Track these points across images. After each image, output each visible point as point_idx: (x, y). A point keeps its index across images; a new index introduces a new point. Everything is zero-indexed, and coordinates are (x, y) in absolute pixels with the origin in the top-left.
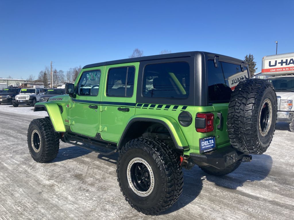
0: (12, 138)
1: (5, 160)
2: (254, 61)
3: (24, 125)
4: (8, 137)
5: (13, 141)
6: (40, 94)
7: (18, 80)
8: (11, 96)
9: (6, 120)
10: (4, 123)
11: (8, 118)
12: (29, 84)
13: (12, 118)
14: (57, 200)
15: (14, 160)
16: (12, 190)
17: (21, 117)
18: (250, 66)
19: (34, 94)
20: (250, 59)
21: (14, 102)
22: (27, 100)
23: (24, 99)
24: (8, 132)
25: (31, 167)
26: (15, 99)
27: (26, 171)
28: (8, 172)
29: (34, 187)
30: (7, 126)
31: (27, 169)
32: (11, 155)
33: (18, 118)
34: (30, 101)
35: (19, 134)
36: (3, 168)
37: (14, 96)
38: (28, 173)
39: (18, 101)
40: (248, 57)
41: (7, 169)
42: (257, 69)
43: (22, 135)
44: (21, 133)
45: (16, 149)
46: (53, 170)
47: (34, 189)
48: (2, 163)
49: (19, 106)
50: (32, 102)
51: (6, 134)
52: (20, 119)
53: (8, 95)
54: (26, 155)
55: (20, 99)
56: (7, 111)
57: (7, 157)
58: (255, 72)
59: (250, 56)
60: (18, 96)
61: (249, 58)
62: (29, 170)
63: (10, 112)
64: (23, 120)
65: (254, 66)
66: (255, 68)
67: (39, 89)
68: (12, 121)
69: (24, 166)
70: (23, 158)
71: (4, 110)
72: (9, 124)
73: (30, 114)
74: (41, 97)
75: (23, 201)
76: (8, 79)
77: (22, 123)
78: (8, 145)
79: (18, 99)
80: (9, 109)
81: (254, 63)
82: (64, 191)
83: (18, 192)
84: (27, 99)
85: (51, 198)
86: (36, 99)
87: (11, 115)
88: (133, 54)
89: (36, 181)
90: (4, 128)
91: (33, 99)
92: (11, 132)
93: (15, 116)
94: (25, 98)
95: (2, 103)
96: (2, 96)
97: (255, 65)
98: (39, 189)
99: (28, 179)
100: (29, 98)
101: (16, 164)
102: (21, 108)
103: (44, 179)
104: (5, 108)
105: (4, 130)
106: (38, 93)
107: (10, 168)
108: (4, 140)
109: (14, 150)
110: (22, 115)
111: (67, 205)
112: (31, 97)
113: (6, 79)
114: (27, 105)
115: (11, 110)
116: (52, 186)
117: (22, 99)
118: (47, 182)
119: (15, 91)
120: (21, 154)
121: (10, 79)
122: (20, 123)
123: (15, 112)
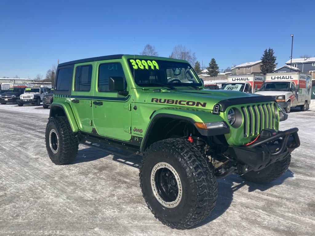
0: (12, 130)
1: (4, 144)
2: (274, 55)
3: (24, 120)
4: (9, 130)
5: (13, 132)
6: (44, 93)
7: (25, 79)
8: (16, 95)
9: (9, 117)
10: (7, 119)
11: (12, 115)
12: (36, 83)
13: (15, 116)
14: (38, 166)
15: (12, 144)
16: (7, 161)
17: (23, 114)
18: (270, 61)
19: (38, 93)
20: (270, 53)
21: (19, 102)
22: (31, 100)
23: (28, 99)
24: (9, 126)
25: (24, 149)
26: (20, 99)
27: (20, 151)
28: (6, 152)
29: (24, 159)
30: (9, 121)
31: (20, 149)
32: (10, 141)
33: (20, 116)
34: (35, 100)
35: (19, 127)
36: (2, 149)
37: (19, 95)
38: (21, 152)
39: (22, 100)
40: (268, 51)
41: (5, 150)
42: (277, 64)
43: (21, 128)
44: (20, 127)
45: (14, 137)
46: (41, 150)
47: (23, 160)
48: (2, 146)
49: (24, 105)
50: (36, 101)
51: (8, 127)
52: (23, 116)
53: (13, 94)
54: (21, 141)
55: (25, 99)
56: (11, 110)
57: (6, 143)
58: (275, 67)
59: (270, 50)
60: (23, 95)
61: (268, 53)
62: (22, 150)
63: (14, 111)
64: (25, 117)
65: (274, 60)
66: (275, 63)
67: (43, 89)
68: (15, 117)
69: (19, 148)
70: (19, 143)
71: (9, 109)
72: (11, 120)
73: (32, 112)
74: (44, 96)
75: (14, 166)
76: (15, 79)
77: (24, 119)
78: (8, 135)
79: (22, 98)
80: (14, 108)
81: (274, 57)
82: (45, 161)
83: (11, 162)
84: (31, 98)
85: (34, 165)
86: (40, 98)
87: (15, 113)
88: (145, 50)
89: (26, 156)
90: (6, 123)
91: (37, 98)
92: (13, 126)
93: (18, 114)
94: (29, 97)
95: (7, 102)
96: (7, 96)
97: (276, 60)
98: (27, 160)
99: (20, 155)
100: (33, 97)
101: (12, 146)
102: (25, 107)
103: (33, 155)
104: (10, 108)
105: (7, 124)
106: (42, 92)
107: (8, 149)
108: (5, 131)
109: (13, 138)
110: (25, 113)
111: (44, 168)
112: (35, 96)
113: (13, 79)
114: (32, 104)
115: (15, 109)
116: (37, 159)
117: (26, 99)
118: (34, 157)
119: (20, 90)
120: (18, 140)
121: (17, 79)
122: (22, 119)
123: (18, 111)
